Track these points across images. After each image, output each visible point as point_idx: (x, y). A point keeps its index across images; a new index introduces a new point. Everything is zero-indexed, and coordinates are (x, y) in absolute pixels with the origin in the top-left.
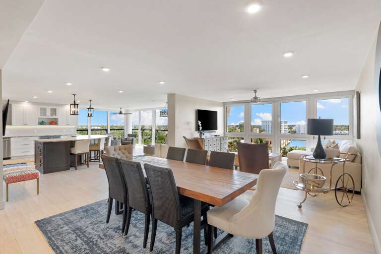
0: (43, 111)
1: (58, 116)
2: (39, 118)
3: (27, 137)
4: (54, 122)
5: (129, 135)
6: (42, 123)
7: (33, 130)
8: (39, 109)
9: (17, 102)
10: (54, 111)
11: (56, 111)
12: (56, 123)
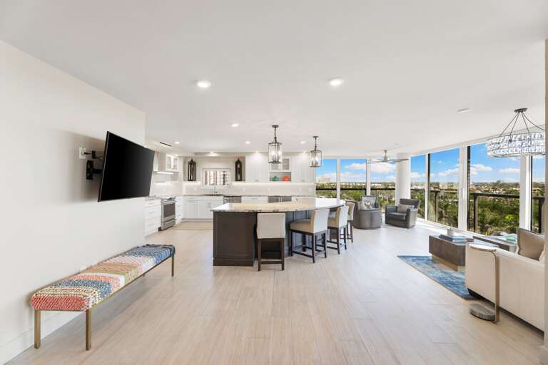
1: (292, 169)
2: (271, 173)
4: (287, 178)
5: (403, 201)
6: (274, 179)
9: (249, 153)
10: (286, 163)
11: (288, 163)
12: (290, 180)
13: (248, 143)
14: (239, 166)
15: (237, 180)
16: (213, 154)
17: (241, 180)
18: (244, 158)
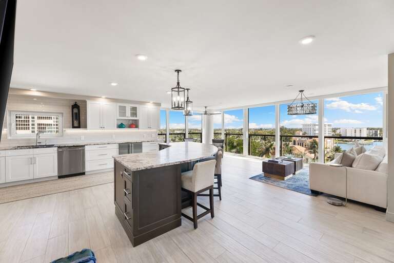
0: (122, 110)
1: (140, 117)
2: (117, 120)
3: (105, 144)
4: (134, 124)
6: (121, 126)
7: (111, 135)
8: (118, 108)
9: (93, 98)
10: (134, 111)
11: (136, 111)
12: (137, 127)
13: (114, 84)
14: (76, 111)
15: (74, 127)
16: (34, 93)
17: (79, 127)
18: (85, 102)
